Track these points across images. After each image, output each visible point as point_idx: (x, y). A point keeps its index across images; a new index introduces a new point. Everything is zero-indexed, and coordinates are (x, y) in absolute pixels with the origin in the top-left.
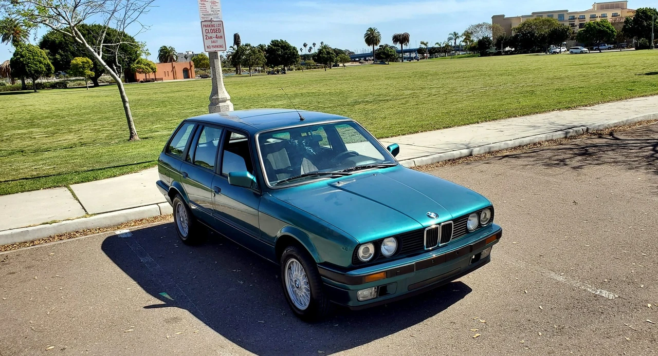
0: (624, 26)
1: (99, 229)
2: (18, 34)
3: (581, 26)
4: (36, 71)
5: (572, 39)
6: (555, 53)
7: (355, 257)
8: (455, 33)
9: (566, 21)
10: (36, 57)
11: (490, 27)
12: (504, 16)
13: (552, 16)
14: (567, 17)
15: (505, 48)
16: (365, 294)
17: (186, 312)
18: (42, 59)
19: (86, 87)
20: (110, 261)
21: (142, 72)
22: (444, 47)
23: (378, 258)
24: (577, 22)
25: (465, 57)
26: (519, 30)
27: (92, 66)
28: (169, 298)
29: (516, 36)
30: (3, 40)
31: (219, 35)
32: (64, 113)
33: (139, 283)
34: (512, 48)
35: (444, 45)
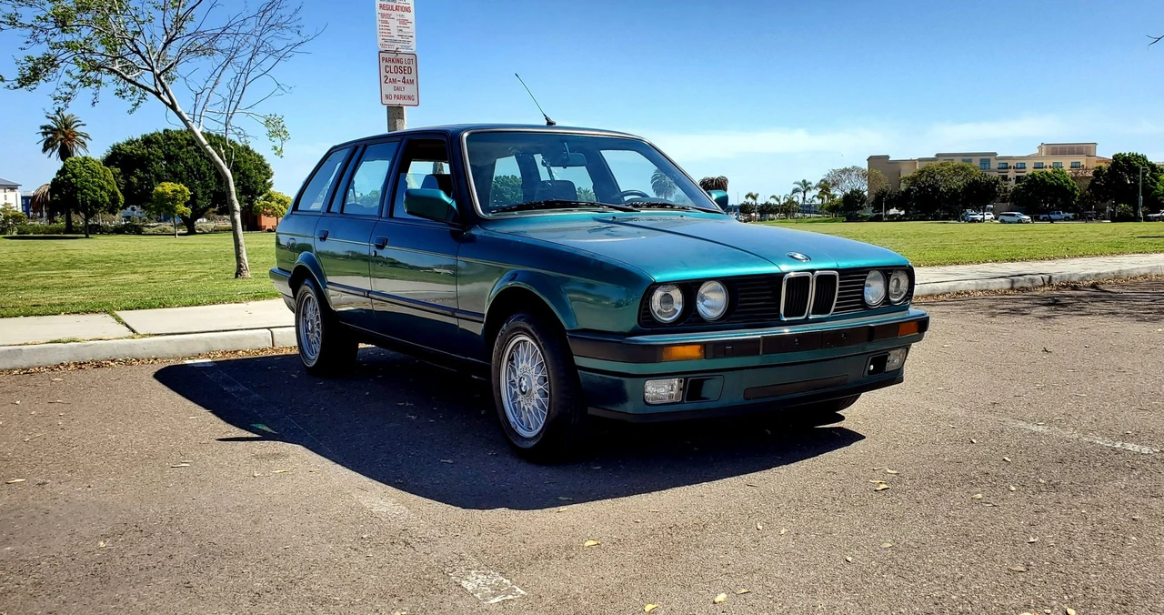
0: (1093, 181)
1: (155, 359)
2: (70, 140)
3: (1018, 179)
4: (96, 204)
5: (1004, 200)
6: (974, 221)
7: (644, 309)
8: (804, 181)
9: (994, 171)
10: (96, 180)
11: (864, 175)
12: (888, 157)
13: (970, 161)
14: (994, 165)
15: (889, 209)
16: (661, 391)
17: (299, 448)
18: (105, 183)
19: (175, 235)
20: (166, 388)
21: (272, 214)
22: (785, 204)
23: (690, 319)
24: (1011, 174)
25: (820, 221)
26: (914, 180)
27: (189, 198)
28: (270, 430)
29: (908, 191)
30: (45, 150)
31: (408, 77)
32: (129, 258)
33: (213, 412)
34: (901, 210)
35: (786, 200)
